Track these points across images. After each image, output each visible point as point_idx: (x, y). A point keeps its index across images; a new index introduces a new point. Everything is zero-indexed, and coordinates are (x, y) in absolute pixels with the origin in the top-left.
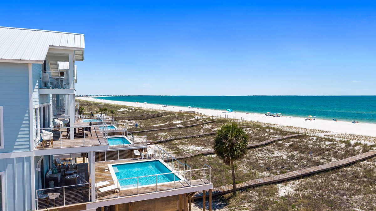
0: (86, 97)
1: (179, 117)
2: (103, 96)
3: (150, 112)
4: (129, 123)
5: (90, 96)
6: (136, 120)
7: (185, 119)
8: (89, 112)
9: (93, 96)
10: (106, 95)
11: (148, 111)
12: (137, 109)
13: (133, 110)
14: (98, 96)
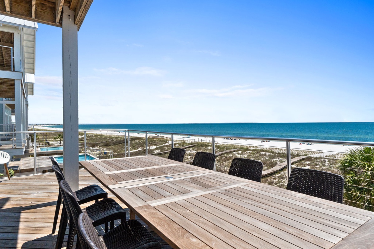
0: (36, 126)
1: (151, 142)
2: (54, 124)
3: (113, 138)
4: (95, 150)
5: (41, 125)
6: (101, 146)
7: (157, 144)
8: (43, 139)
9: (44, 124)
10: (57, 124)
11: (110, 137)
12: (98, 136)
13: (93, 136)
14: (49, 125)
